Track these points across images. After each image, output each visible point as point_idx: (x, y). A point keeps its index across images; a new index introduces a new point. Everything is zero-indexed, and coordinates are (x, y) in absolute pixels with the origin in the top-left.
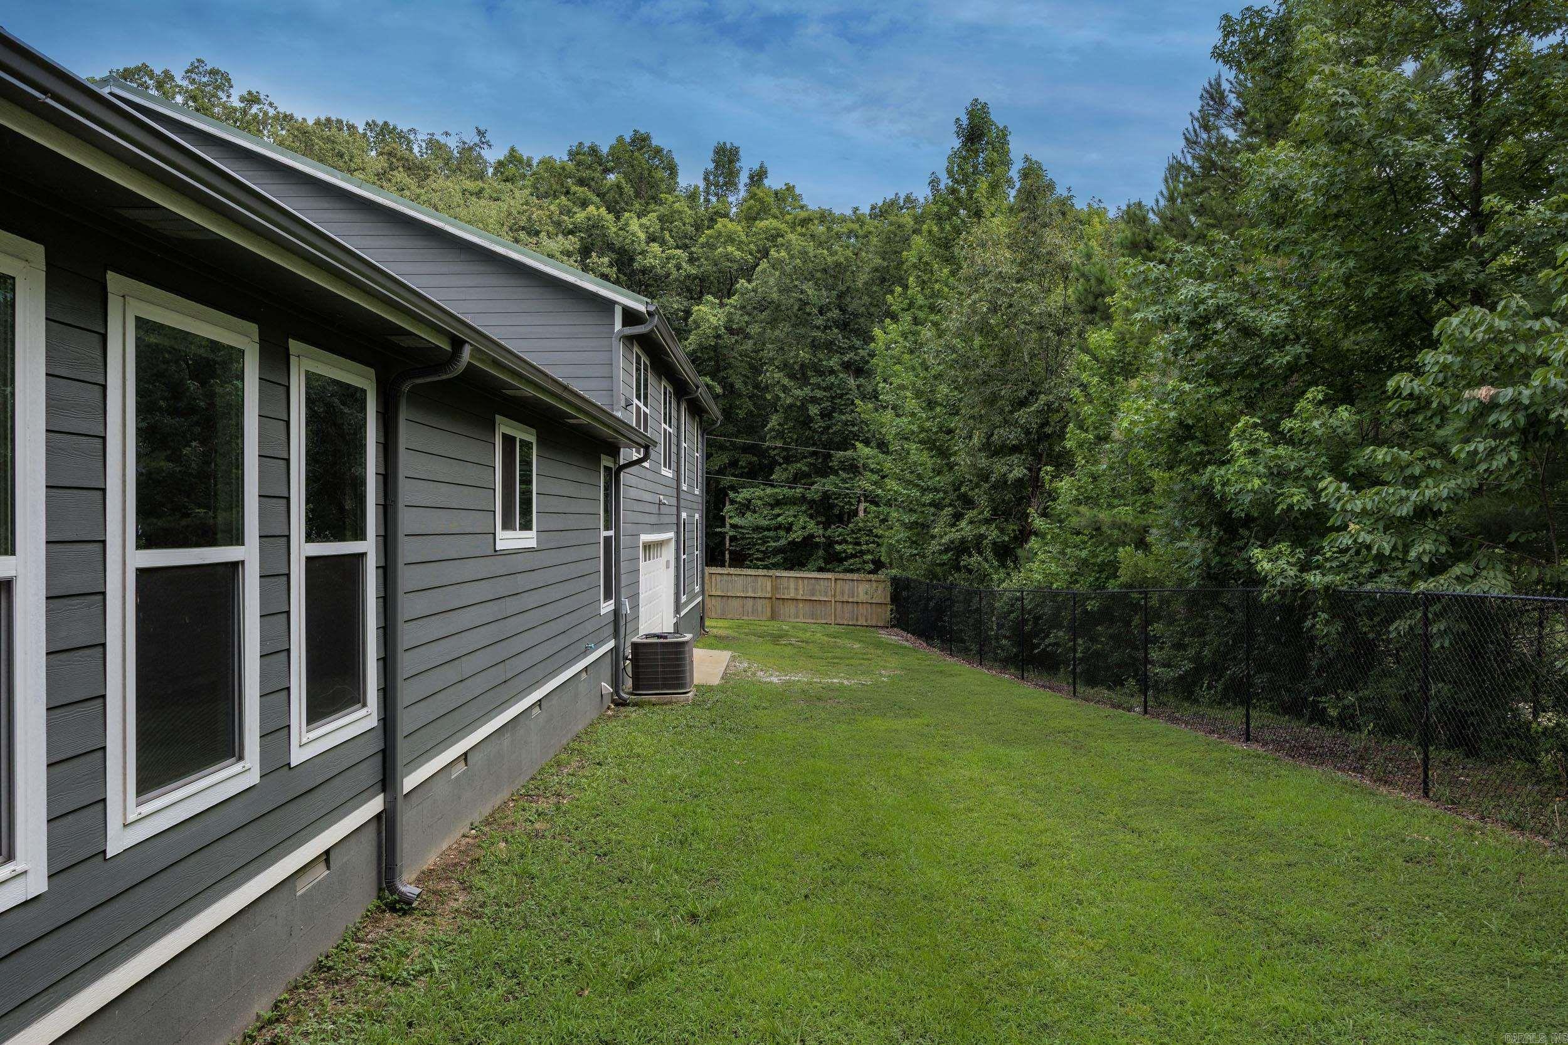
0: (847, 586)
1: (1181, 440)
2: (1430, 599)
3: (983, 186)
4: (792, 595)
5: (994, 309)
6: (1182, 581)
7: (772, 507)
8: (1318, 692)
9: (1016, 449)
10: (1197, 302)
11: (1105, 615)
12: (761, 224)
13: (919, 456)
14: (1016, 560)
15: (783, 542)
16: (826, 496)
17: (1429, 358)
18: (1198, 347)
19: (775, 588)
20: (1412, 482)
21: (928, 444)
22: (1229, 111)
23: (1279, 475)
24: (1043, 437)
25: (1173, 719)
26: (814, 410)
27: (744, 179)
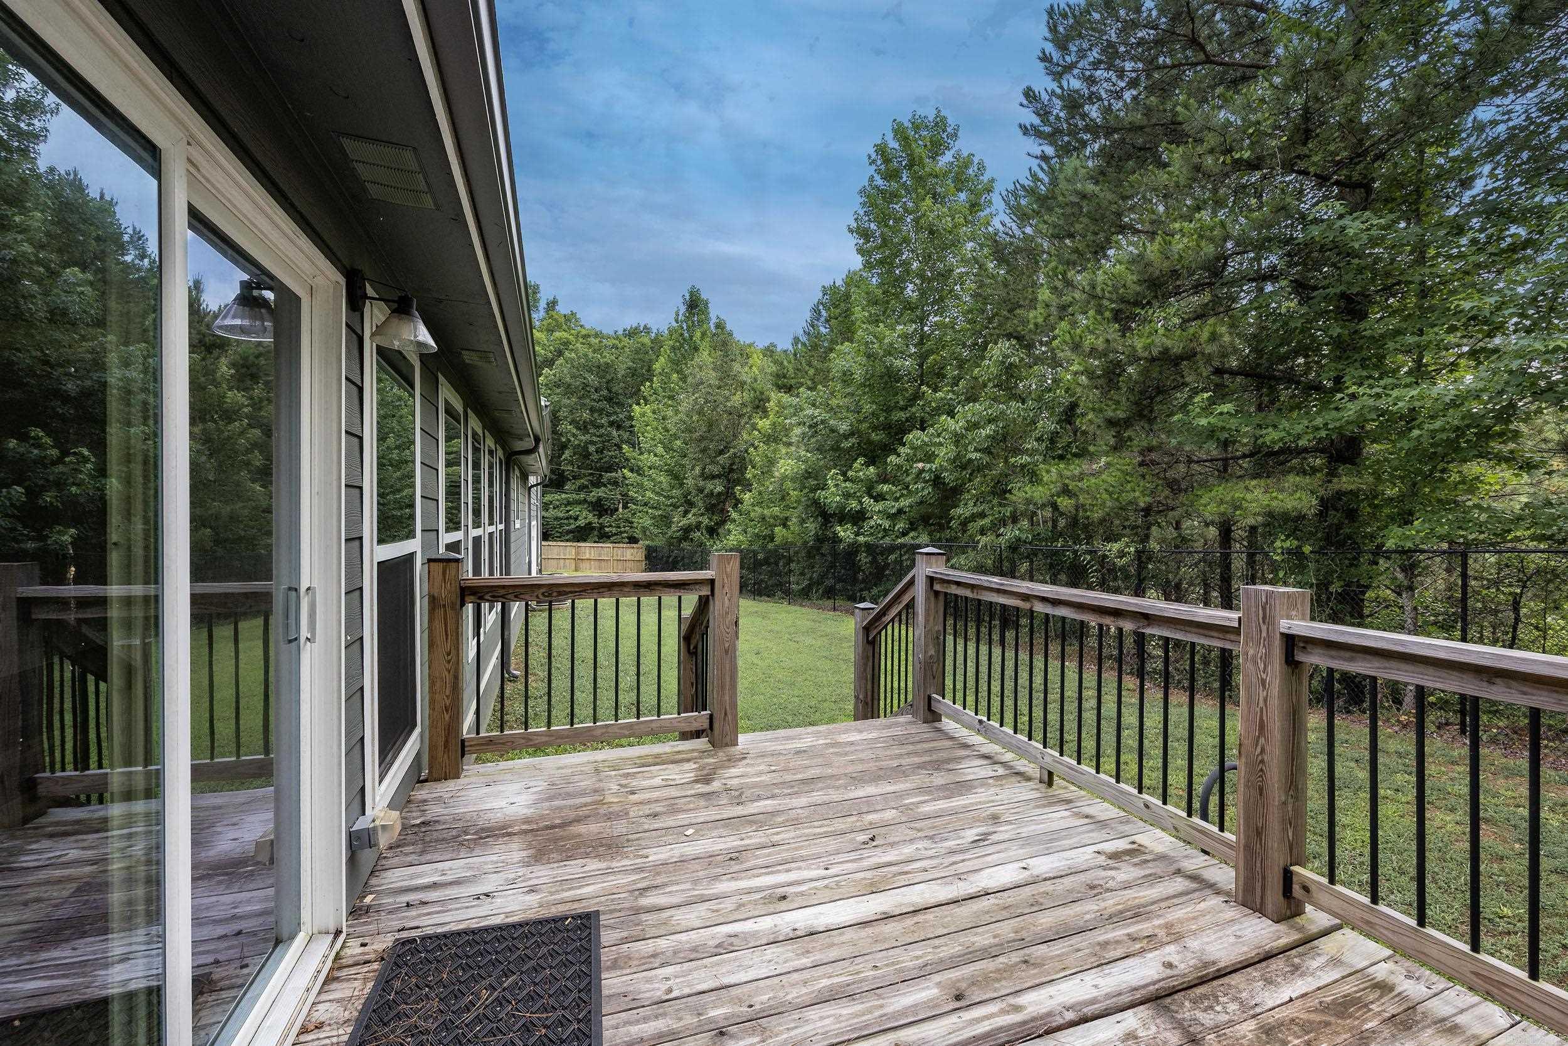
0: (620, 552)
1: (806, 478)
2: (903, 546)
3: (698, 334)
4: (587, 556)
5: (706, 402)
6: (805, 543)
7: (566, 506)
8: (861, 590)
9: (718, 476)
10: (813, 417)
11: (766, 561)
12: (557, 334)
13: (663, 479)
14: (718, 534)
15: (573, 526)
16: (599, 499)
17: (902, 450)
18: (812, 436)
19: (577, 553)
20: (897, 499)
21: (670, 472)
22: (823, 319)
23: (847, 495)
24: (731, 470)
25: (801, 605)
26: (592, 449)
27: (542, 304)
